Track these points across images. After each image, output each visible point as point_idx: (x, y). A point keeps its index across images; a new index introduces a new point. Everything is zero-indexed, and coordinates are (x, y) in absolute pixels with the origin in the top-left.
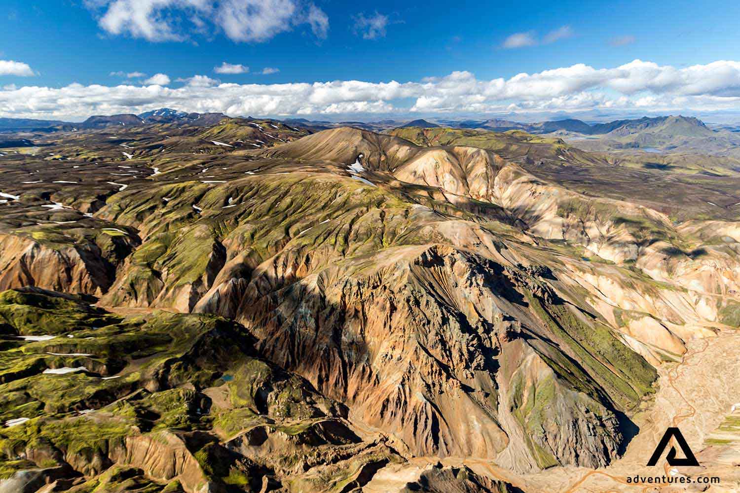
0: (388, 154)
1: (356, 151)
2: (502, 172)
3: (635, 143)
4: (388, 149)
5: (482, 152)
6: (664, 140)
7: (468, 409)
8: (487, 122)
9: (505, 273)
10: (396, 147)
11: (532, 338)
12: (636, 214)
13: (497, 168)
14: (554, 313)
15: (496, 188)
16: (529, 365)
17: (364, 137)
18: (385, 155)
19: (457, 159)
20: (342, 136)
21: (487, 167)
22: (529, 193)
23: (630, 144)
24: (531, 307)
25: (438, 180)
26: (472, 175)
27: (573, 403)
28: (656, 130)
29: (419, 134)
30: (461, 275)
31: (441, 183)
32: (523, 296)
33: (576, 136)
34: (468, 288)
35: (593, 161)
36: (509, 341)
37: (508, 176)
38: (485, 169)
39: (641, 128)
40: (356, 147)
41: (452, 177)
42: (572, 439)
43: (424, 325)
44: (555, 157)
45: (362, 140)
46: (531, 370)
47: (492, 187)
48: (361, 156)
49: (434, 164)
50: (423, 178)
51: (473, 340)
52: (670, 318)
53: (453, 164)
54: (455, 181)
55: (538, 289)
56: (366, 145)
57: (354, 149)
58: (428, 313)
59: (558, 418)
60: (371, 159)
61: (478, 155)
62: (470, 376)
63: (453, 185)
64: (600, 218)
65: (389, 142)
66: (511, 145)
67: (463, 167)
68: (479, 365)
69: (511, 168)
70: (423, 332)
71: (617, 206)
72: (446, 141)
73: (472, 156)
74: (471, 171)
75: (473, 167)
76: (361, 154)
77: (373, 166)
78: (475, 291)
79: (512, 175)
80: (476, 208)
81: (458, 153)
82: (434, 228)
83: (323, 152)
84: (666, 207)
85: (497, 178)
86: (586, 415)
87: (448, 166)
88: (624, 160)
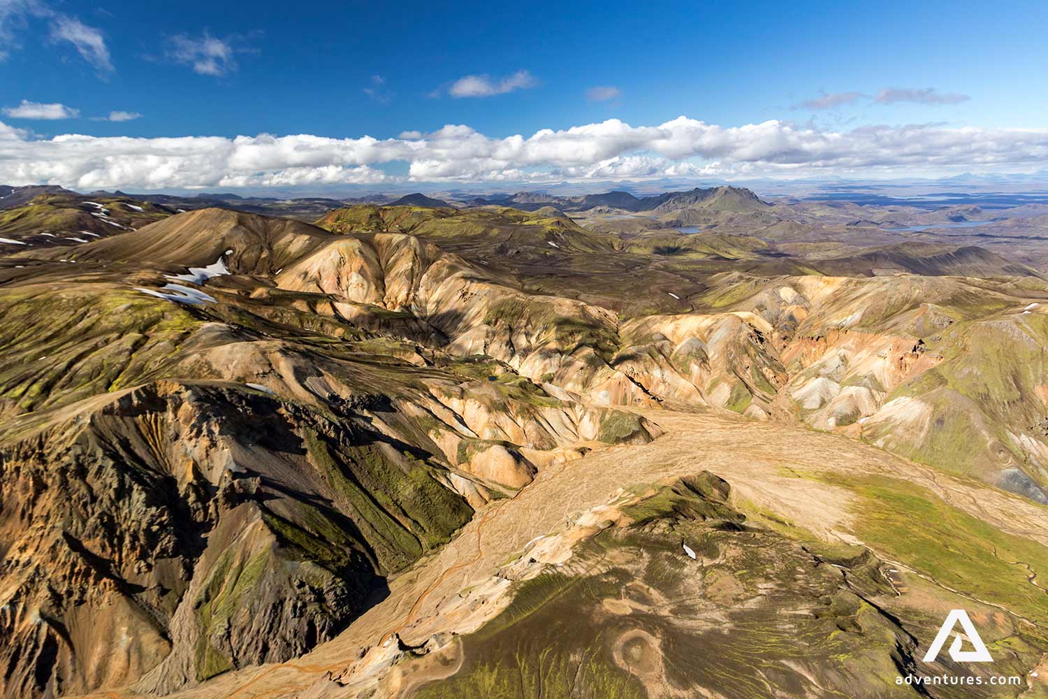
0: (275, 248)
1: (222, 244)
2: (433, 267)
3: (677, 221)
4: (278, 241)
5: (413, 240)
6: (709, 217)
7: (118, 620)
8: (515, 196)
9: (283, 411)
10: (289, 237)
11: (272, 497)
12: (572, 314)
13: (427, 263)
14: (348, 458)
15: (421, 290)
16: (245, 537)
17: (240, 222)
18: (270, 249)
19: (376, 251)
20: (205, 222)
21: (414, 261)
22: (460, 294)
23: (671, 223)
24: (309, 455)
25: (339, 283)
26: (392, 274)
27: (285, 577)
28: (704, 205)
29: (371, 216)
30: (187, 421)
31: (344, 288)
32: (302, 440)
33: (619, 213)
34: (194, 440)
35: (593, 247)
36: (232, 508)
37: (439, 271)
38: (411, 264)
39: (690, 202)
40: (223, 239)
41: (360, 277)
42: (265, 628)
43: (85, 505)
44: (544, 244)
45: (235, 228)
46: (246, 544)
47: (417, 289)
48: (228, 252)
49: (337, 260)
50: (317, 282)
51: (161, 515)
52: (537, 443)
53: (366, 259)
54: (365, 283)
55: (330, 427)
56: (240, 235)
57: (220, 241)
58: (96, 486)
59: (256, 602)
60: (245, 256)
61: (406, 244)
62: (144, 569)
63: (360, 289)
64: (533, 323)
65: (282, 230)
66: (492, 228)
67: (383, 262)
68: (163, 551)
69: (447, 261)
70: (80, 516)
71: (553, 306)
72: (410, 226)
73: (398, 246)
74: (391, 268)
75: (395, 262)
76: (229, 249)
77: (245, 267)
78: (204, 442)
79: (445, 270)
80: (377, 321)
81: (379, 244)
82: (202, 355)
83: (169, 247)
84: (617, 302)
85: (425, 276)
86: (298, 591)
87: (358, 262)
88: (633, 244)
